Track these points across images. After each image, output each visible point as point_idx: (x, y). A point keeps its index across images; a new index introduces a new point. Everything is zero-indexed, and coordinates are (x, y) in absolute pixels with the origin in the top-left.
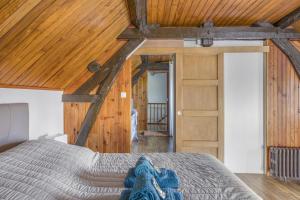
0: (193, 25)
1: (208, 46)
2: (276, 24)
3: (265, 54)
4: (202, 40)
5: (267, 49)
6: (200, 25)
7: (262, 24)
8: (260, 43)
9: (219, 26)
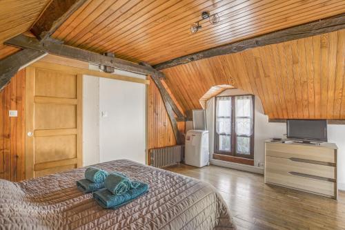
0: (97, 52)
1: (110, 73)
2: (154, 66)
3: (147, 85)
4: (105, 67)
5: (148, 82)
6: (104, 53)
7: (146, 65)
8: (144, 77)
9: (118, 57)
